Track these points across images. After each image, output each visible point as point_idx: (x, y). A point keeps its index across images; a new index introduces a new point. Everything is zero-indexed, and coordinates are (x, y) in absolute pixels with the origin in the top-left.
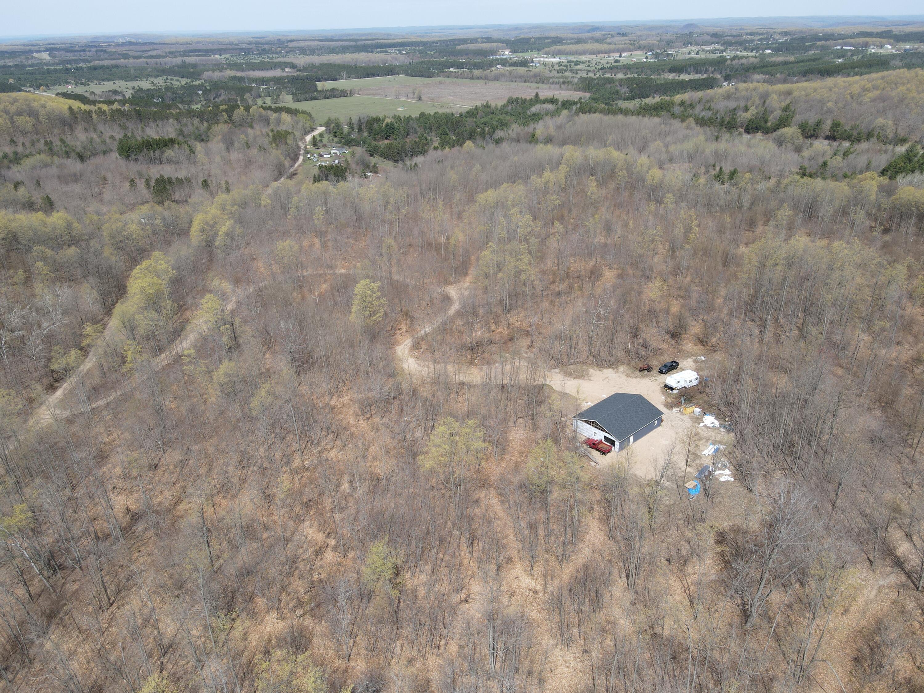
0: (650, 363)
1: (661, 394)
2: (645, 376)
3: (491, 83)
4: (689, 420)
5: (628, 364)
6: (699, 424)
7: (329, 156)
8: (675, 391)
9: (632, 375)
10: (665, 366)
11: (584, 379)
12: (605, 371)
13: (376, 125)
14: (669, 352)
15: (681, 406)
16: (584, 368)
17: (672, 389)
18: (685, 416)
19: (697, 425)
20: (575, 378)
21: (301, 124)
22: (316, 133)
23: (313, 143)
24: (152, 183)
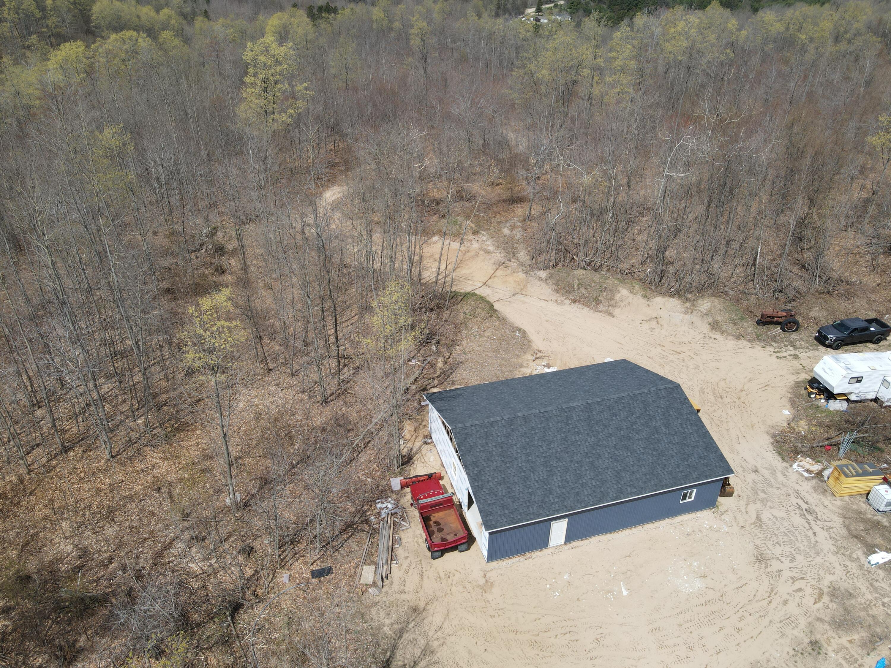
0: (803, 310)
1: (785, 401)
2: (767, 341)
4: (837, 522)
5: (737, 301)
6: (871, 549)
7: (546, 21)
8: (835, 405)
9: (731, 328)
10: (841, 326)
11: (596, 310)
12: (659, 300)
14: (873, 297)
15: (832, 457)
16: (611, 281)
17: (830, 395)
18: (827, 500)
19: (859, 553)
20: (574, 301)
22: (553, 5)
23: (539, 10)
24: (315, 11)
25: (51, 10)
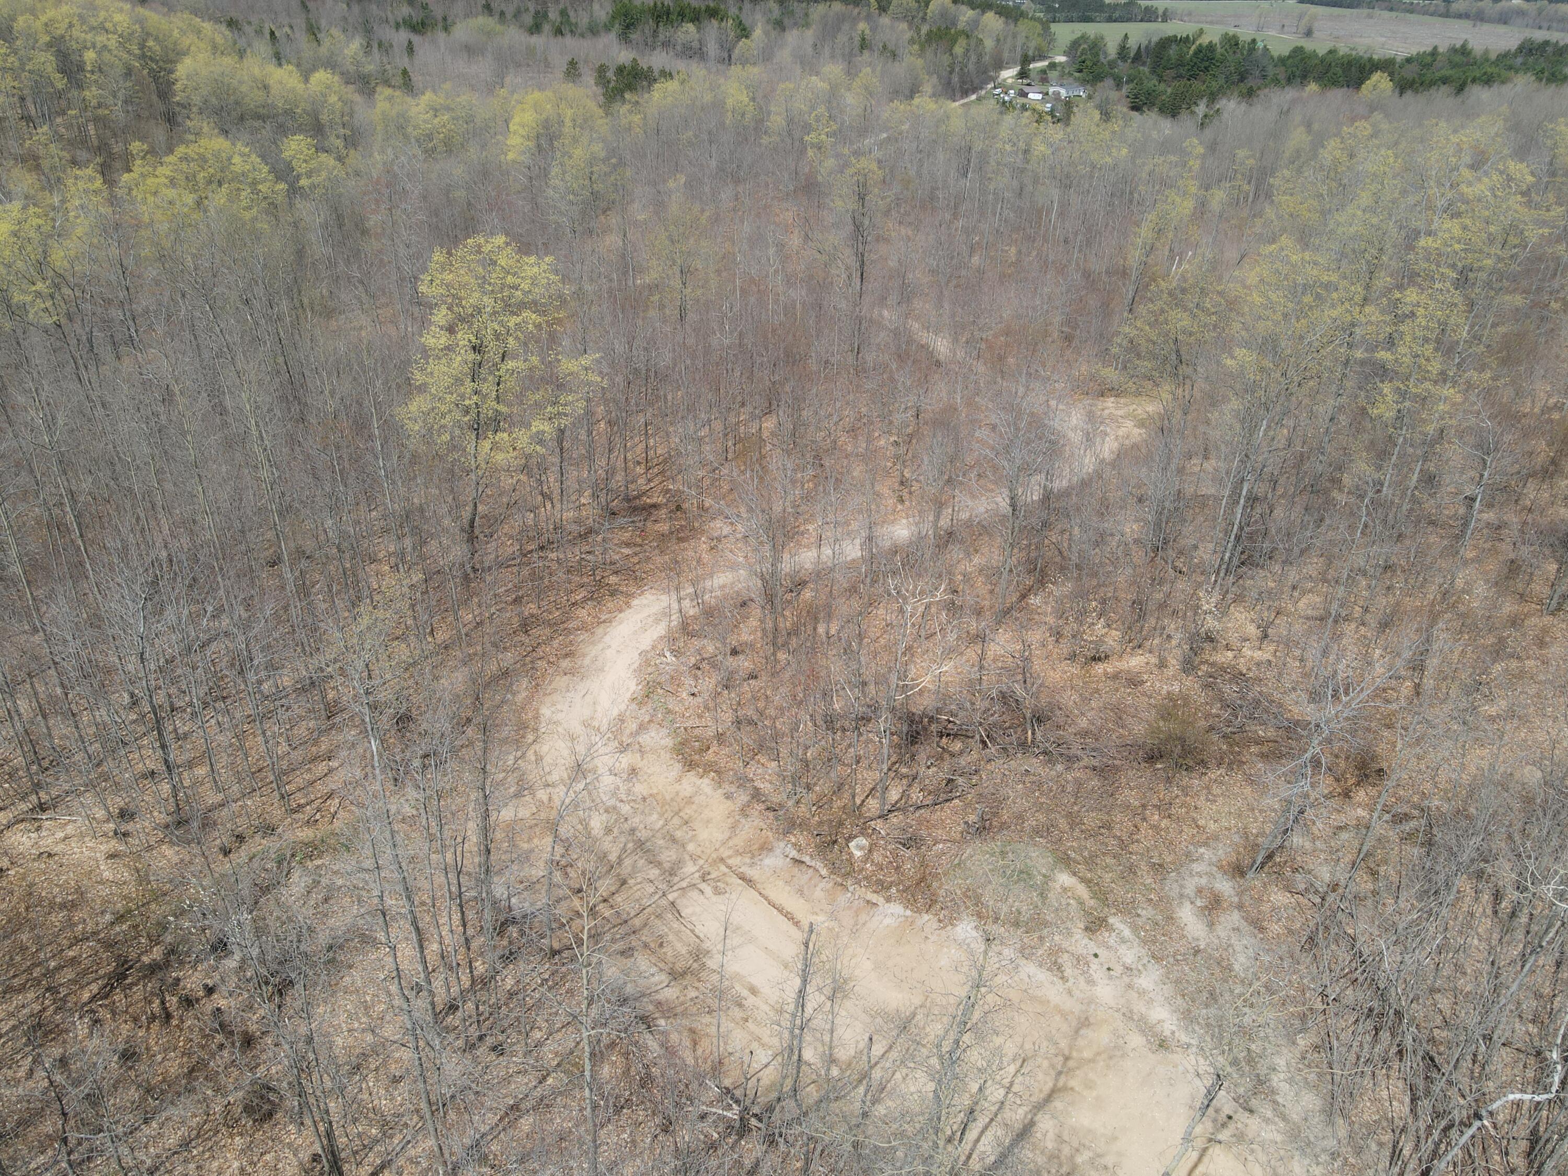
3: (1486, 27)
7: (1039, 97)
13: (1173, 51)
21: (1020, 41)
22: (1046, 63)
23: (1023, 74)
24: (610, 75)
25: (93, 72)
